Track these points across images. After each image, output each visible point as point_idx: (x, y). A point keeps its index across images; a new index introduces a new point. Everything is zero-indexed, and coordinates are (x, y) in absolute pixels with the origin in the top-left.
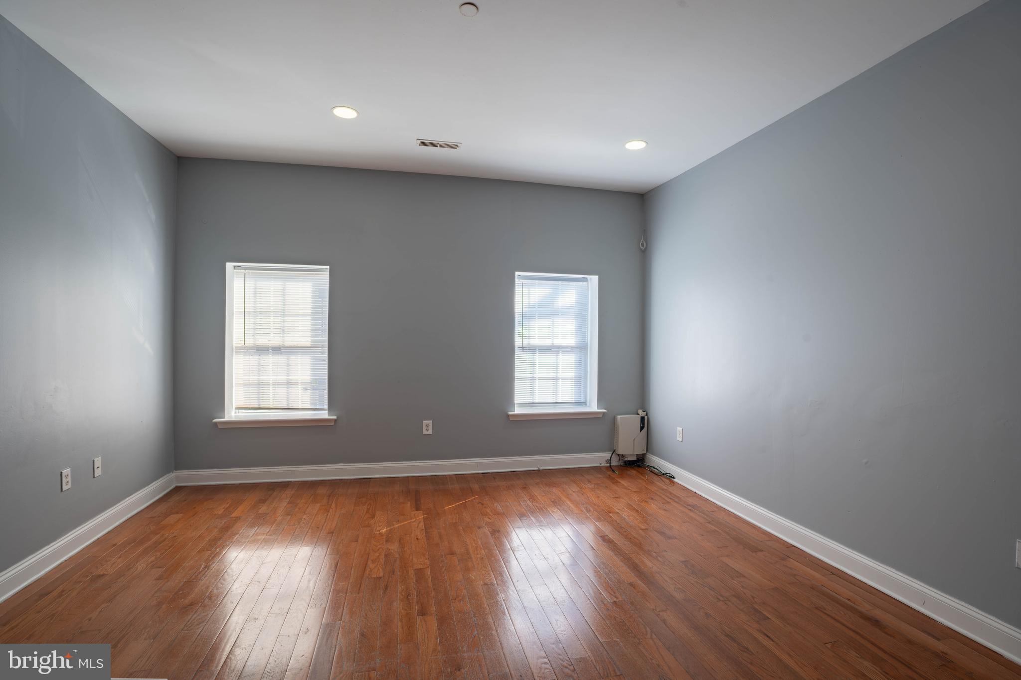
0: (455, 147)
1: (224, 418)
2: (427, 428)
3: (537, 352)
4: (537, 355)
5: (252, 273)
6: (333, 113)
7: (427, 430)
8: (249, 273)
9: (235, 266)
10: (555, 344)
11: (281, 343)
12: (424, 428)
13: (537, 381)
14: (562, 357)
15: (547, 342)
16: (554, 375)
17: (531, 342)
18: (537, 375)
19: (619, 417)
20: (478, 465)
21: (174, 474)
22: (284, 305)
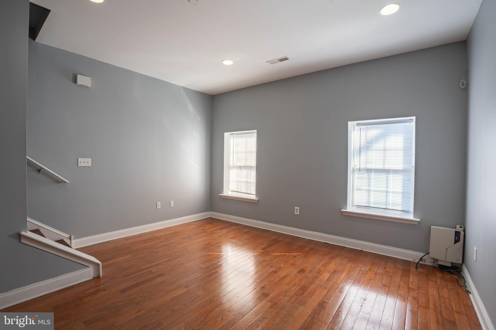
0: (286, 59)
1: (223, 194)
2: (297, 211)
3: (373, 173)
4: (373, 175)
5: (236, 136)
6: (223, 63)
7: (297, 212)
8: (235, 136)
9: (231, 134)
10: (385, 168)
11: (245, 165)
12: (295, 211)
13: (372, 192)
14: (391, 176)
15: (380, 166)
16: (385, 189)
17: (367, 166)
18: (372, 188)
19: (432, 227)
20: (322, 237)
21: (210, 213)
22: (246, 149)
